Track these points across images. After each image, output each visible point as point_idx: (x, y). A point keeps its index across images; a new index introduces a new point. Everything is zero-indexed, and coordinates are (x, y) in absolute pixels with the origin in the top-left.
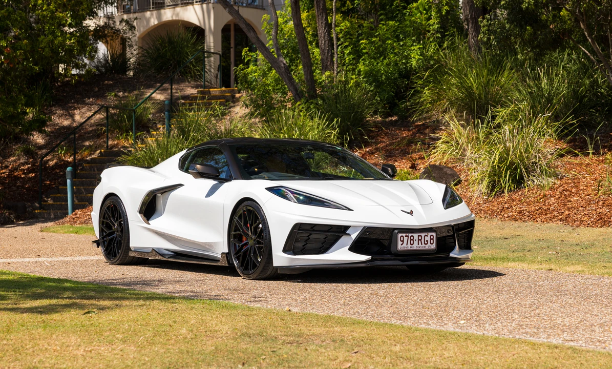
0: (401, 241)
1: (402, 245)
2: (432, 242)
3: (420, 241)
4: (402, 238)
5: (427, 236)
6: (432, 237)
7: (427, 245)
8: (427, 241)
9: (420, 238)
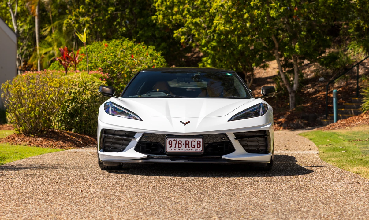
0: (169, 144)
1: (170, 147)
2: (199, 146)
3: (187, 145)
4: (170, 142)
5: (194, 141)
6: (199, 142)
7: (194, 149)
8: (194, 145)
9: (187, 142)
